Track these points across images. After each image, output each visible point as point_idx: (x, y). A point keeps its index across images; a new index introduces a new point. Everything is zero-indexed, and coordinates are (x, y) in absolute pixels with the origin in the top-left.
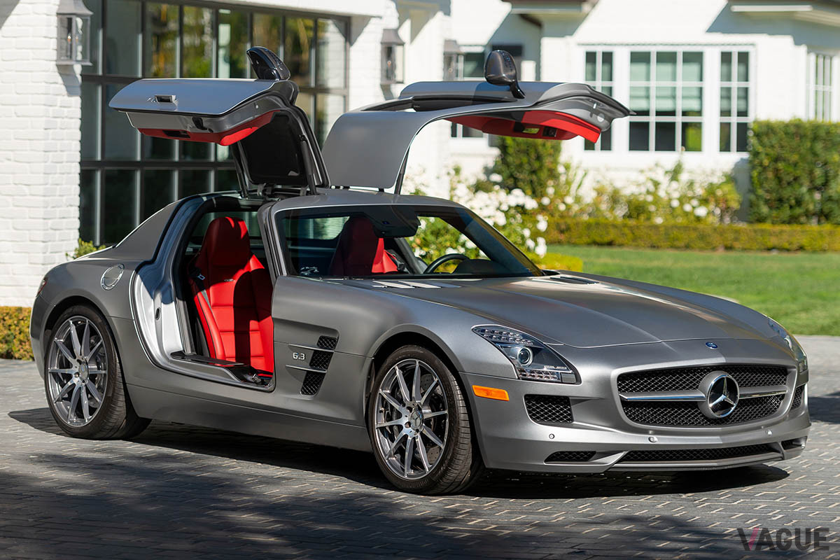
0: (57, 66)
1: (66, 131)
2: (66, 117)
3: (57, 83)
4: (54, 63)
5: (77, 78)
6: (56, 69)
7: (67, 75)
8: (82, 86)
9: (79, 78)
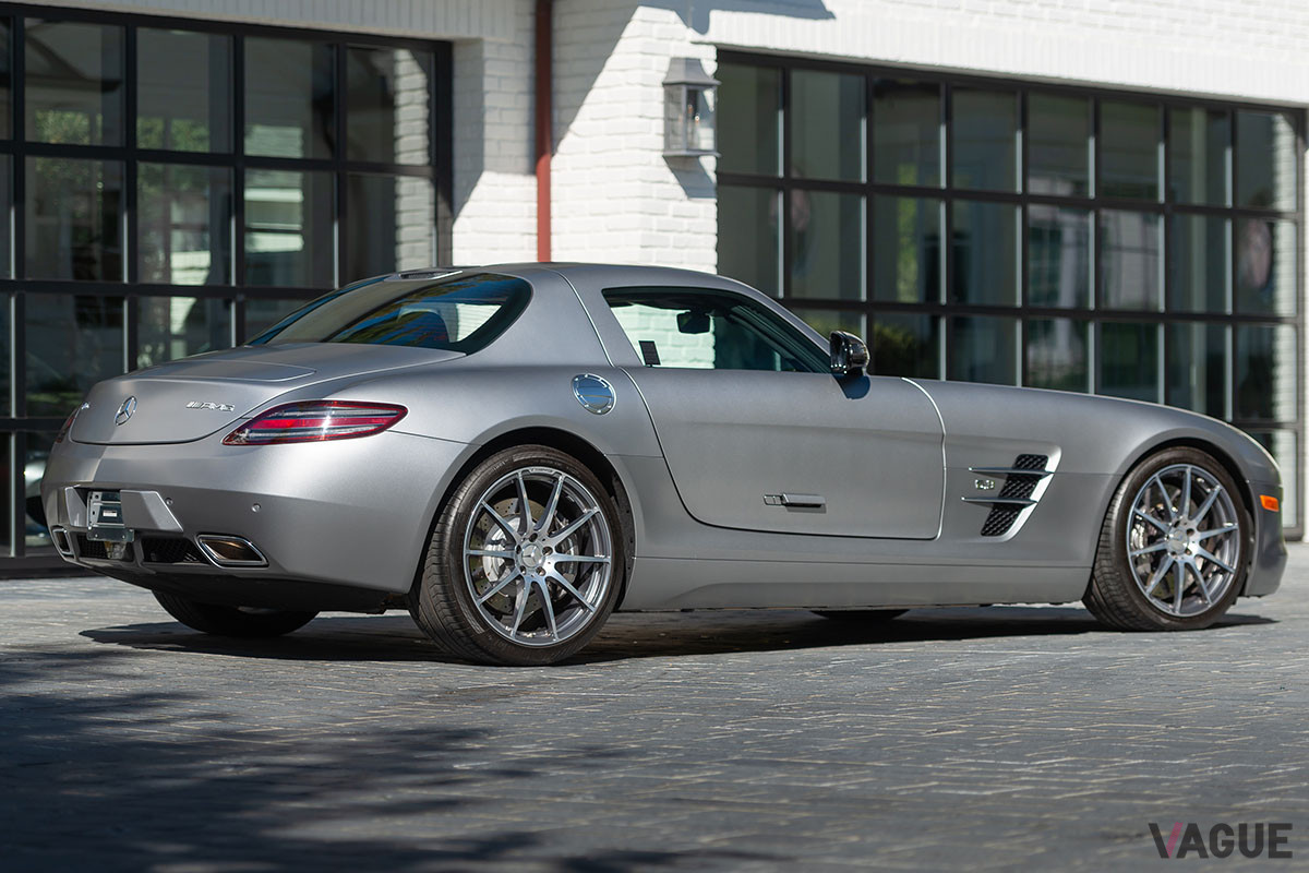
0: (665, 158)
1: (686, 251)
2: (688, 231)
3: (667, 183)
4: (661, 154)
5: (708, 177)
6: (663, 162)
7: (688, 172)
8: (717, 189)
9: (713, 177)
